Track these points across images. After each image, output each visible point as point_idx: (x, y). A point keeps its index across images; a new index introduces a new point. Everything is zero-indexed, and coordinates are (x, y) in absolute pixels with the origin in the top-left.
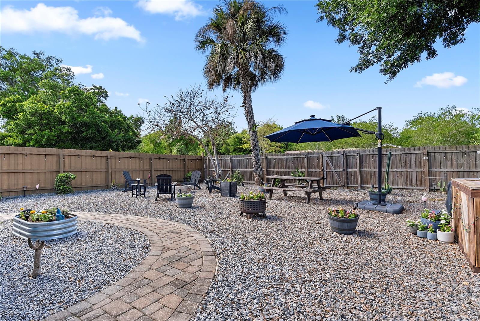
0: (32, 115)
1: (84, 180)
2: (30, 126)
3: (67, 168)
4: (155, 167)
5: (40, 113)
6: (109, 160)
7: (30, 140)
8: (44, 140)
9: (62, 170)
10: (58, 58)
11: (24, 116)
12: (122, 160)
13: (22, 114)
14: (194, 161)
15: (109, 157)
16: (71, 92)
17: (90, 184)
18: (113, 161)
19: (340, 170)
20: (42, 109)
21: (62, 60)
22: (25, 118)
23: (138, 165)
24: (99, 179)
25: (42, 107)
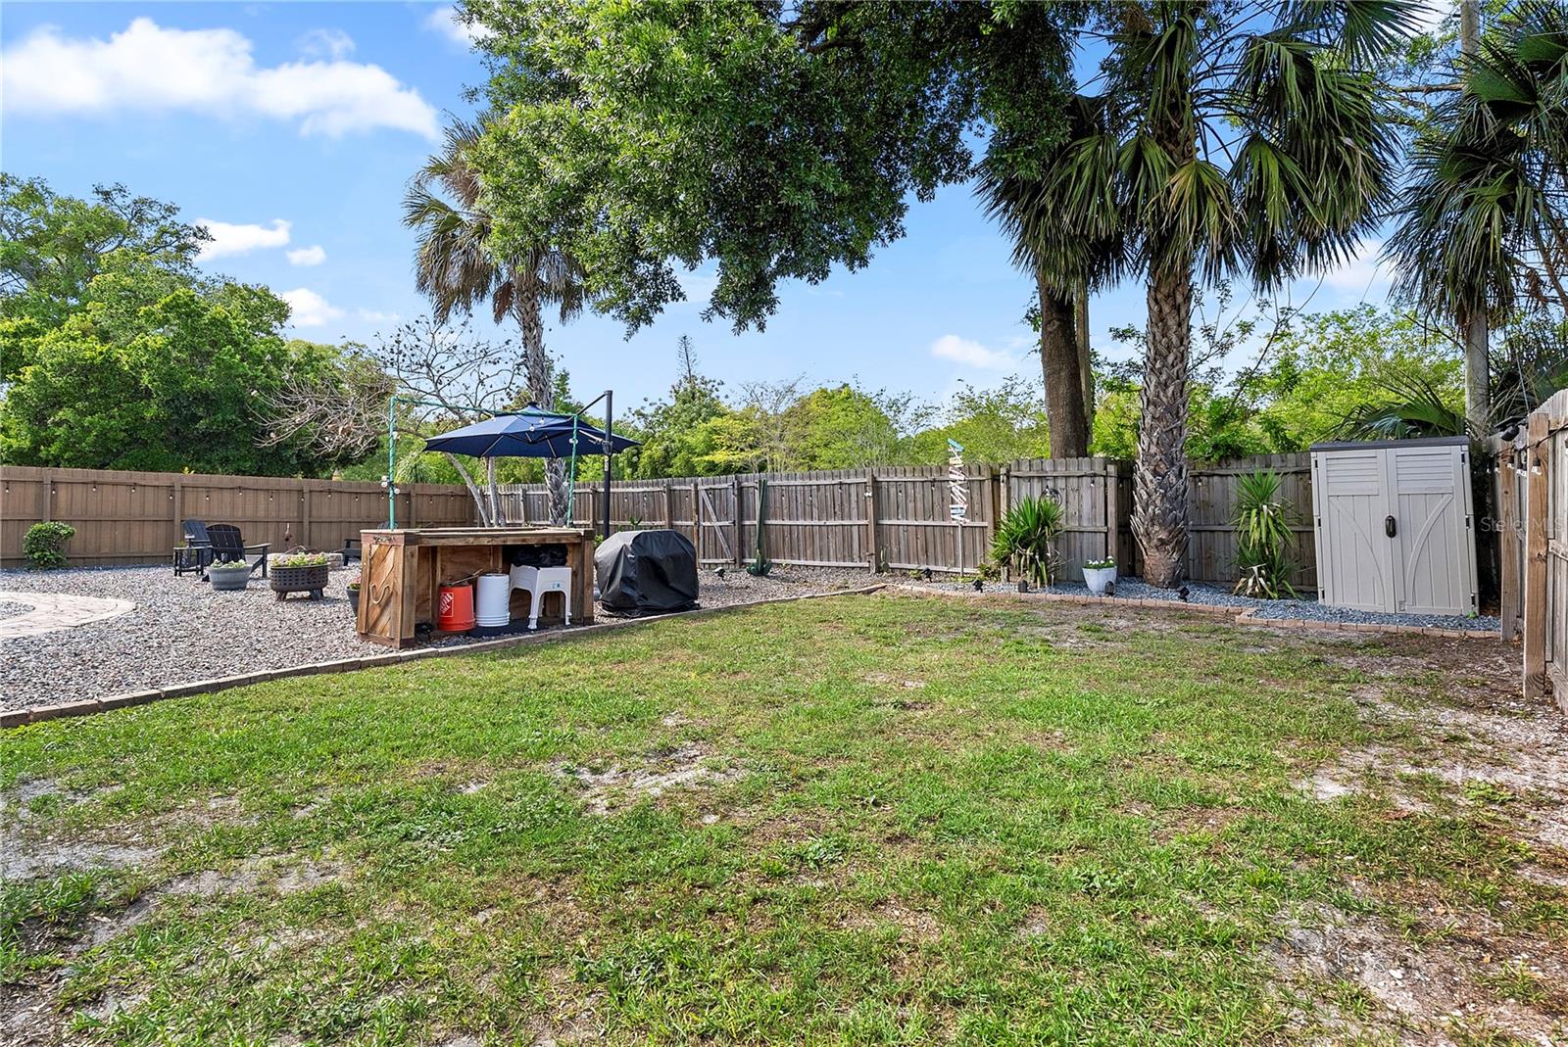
0: (62, 369)
1: (108, 540)
2: (56, 401)
3: (62, 513)
4: (314, 513)
5: (83, 367)
6: (178, 495)
7: (53, 441)
8: (91, 439)
9: (46, 515)
10: (165, 201)
11: (35, 374)
12: (215, 495)
13: (30, 369)
14: (442, 499)
15: (178, 487)
16: (167, 308)
17: (122, 552)
18: (190, 497)
19: (727, 523)
20: (88, 354)
21: (178, 209)
22: (40, 379)
23: (262, 507)
24: (148, 539)
25: (91, 349)
